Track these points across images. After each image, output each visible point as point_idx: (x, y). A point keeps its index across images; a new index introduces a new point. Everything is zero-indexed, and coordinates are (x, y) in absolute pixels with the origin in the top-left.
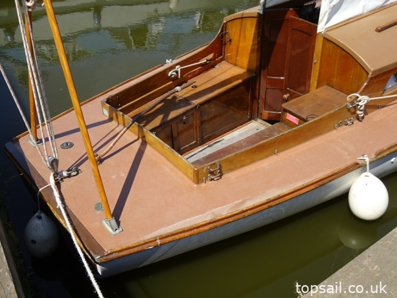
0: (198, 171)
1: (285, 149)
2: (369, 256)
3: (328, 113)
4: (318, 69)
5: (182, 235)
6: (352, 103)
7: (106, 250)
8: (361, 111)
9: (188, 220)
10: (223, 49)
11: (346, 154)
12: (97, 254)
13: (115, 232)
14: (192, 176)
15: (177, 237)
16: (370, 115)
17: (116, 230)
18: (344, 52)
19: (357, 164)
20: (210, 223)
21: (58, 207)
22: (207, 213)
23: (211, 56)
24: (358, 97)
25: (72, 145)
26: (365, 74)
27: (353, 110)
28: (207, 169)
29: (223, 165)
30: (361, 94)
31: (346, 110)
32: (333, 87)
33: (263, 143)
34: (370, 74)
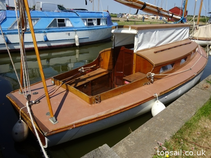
0: (91, 98)
1: (125, 92)
2: (159, 116)
3: (140, 79)
4: (135, 66)
5: (85, 123)
6: (149, 76)
7: (50, 130)
8: (152, 79)
9: (87, 117)
10: (100, 63)
11: (149, 94)
12: (46, 132)
13: (55, 123)
14: (88, 101)
15: (83, 124)
16: (156, 82)
17: (55, 122)
18: (144, 59)
19: (153, 97)
20: (97, 118)
21: (28, 113)
22: (95, 115)
23: (95, 65)
24: (151, 74)
25: (37, 93)
26: (152, 66)
27: (149, 79)
28: (95, 98)
29: (101, 97)
30: (152, 73)
31: (147, 79)
32: (141, 72)
33: (117, 89)
34: (154, 65)
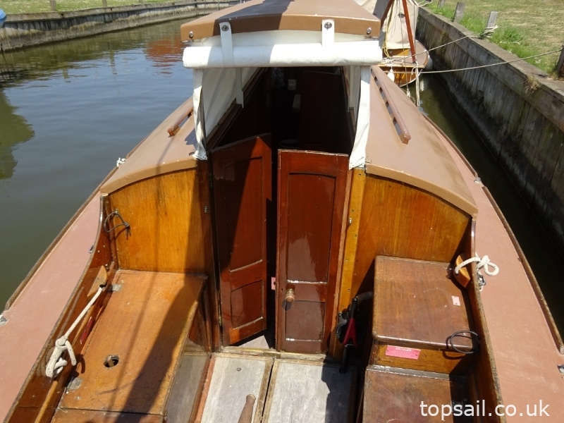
4: (356, 233)
10: (113, 248)
23: (102, 274)
34: (475, 215)
